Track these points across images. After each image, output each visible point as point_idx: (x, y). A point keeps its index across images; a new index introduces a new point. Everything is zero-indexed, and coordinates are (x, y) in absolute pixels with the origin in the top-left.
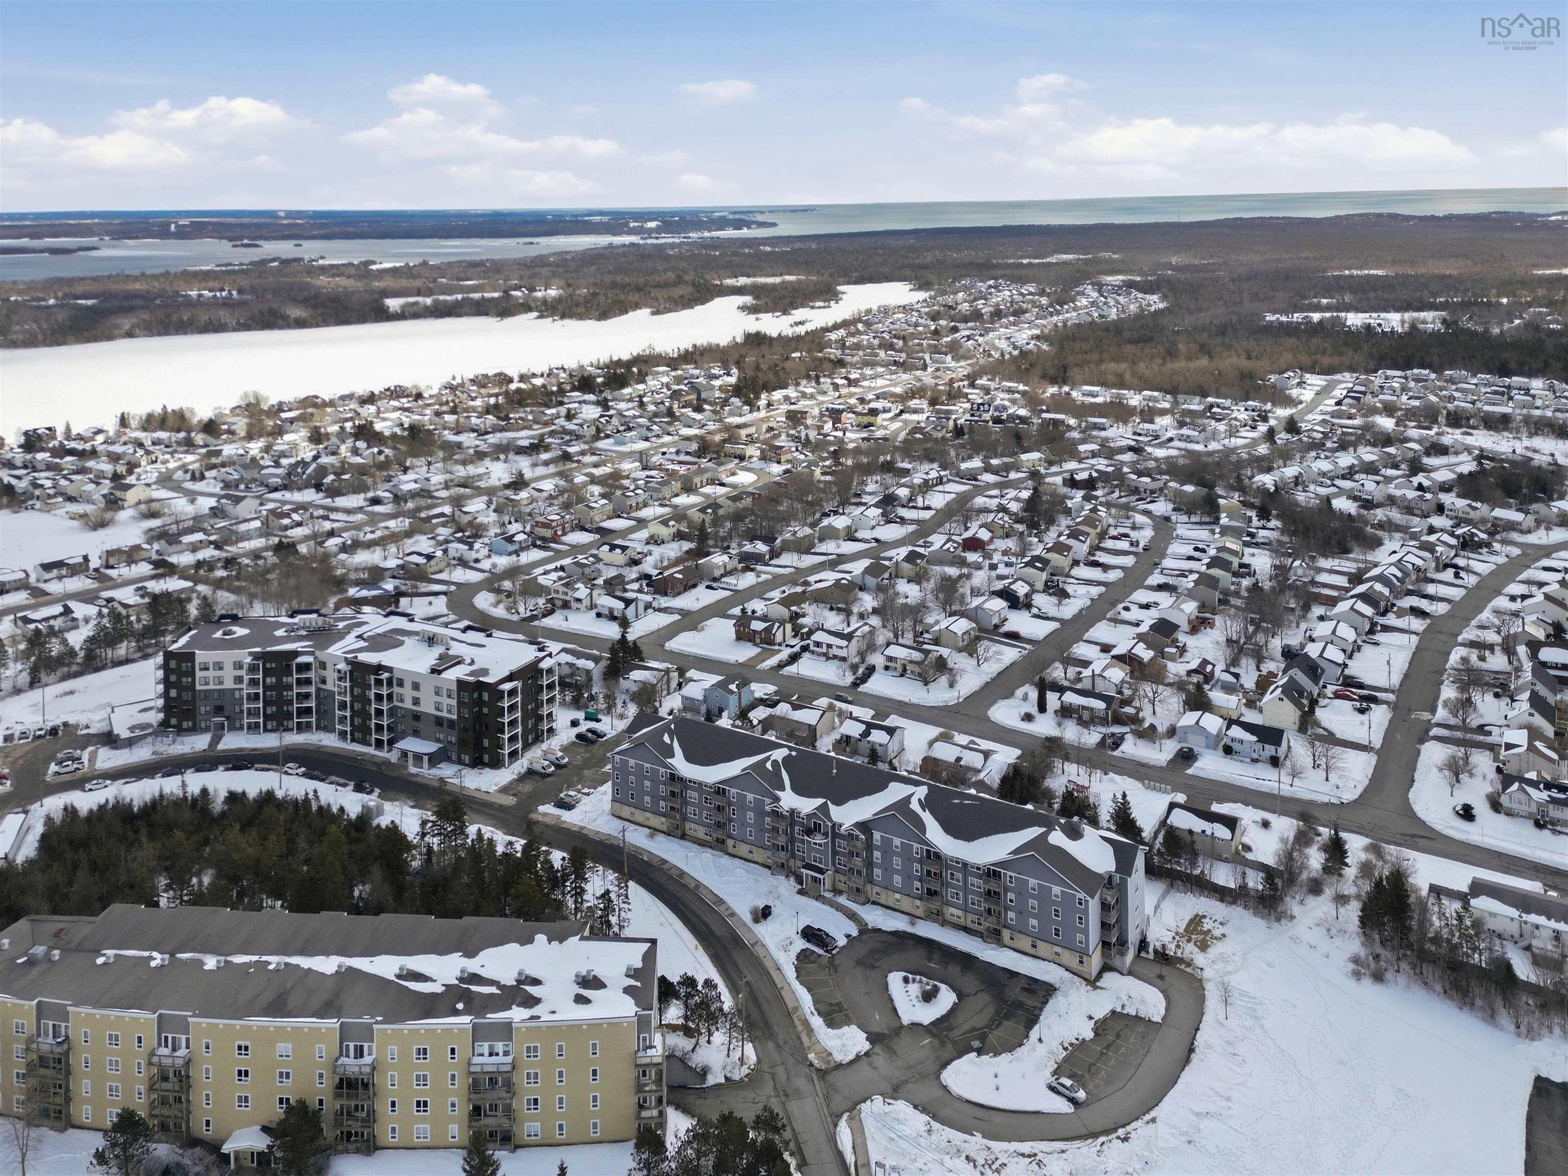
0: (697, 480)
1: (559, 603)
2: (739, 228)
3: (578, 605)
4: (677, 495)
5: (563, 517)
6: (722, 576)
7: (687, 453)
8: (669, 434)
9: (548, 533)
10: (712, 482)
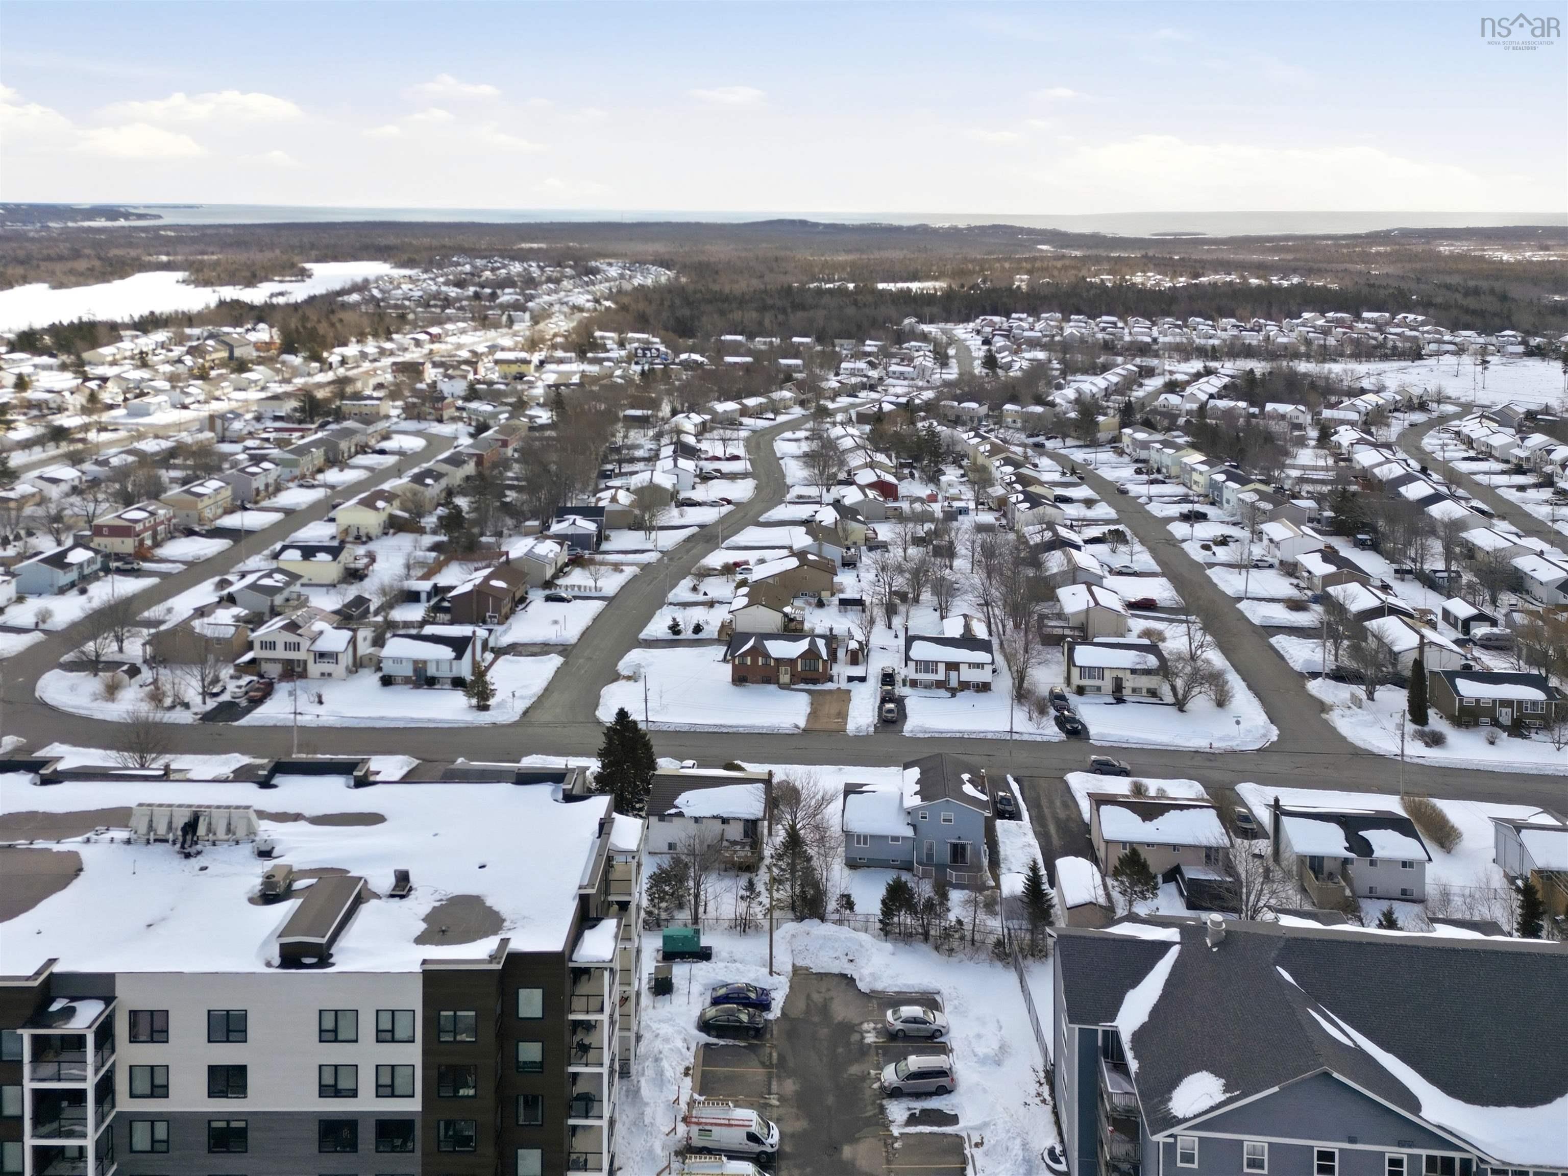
0: (343, 445)
1: (273, 671)
2: (115, 219)
3: (325, 667)
4: (320, 471)
5: (152, 514)
6: (556, 576)
7: (277, 418)
8: (218, 399)
9: (127, 545)
10: (363, 449)
